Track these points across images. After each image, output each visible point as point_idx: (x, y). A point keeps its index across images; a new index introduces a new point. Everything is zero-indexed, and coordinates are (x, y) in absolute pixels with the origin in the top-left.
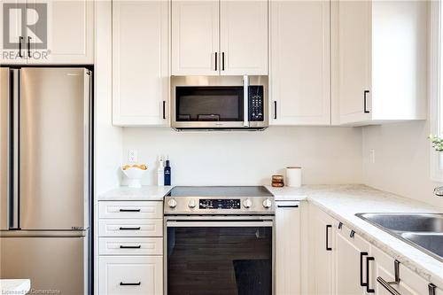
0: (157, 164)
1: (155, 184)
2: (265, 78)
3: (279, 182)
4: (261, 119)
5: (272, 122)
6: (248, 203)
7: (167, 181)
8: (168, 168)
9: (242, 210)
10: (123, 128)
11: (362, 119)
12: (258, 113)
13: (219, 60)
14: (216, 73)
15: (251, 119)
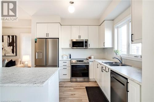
0: (68, 55)
1: (68, 58)
2: (88, 40)
3: (90, 58)
4: (87, 47)
5: (89, 47)
6: (85, 61)
7: (70, 58)
8: (70, 55)
9: (84, 62)
10: (62, 48)
11: (103, 47)
12: (86, 46)
13: (80, 37)
14: (79, 39)
15: (85, 47)
